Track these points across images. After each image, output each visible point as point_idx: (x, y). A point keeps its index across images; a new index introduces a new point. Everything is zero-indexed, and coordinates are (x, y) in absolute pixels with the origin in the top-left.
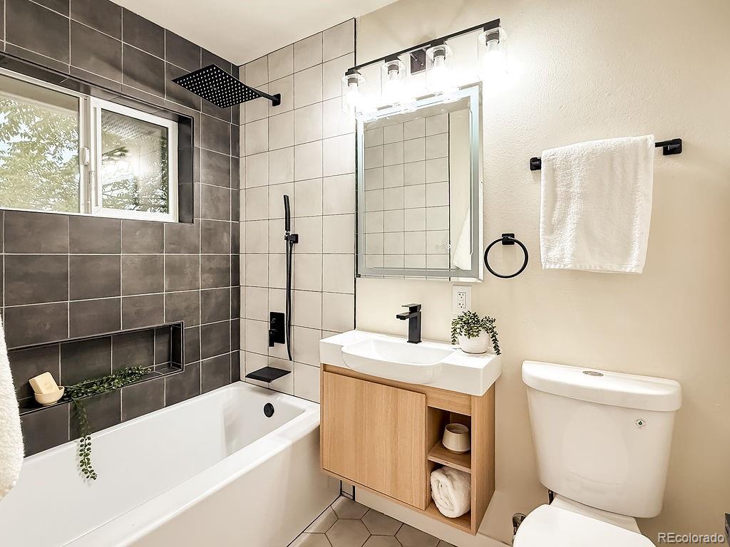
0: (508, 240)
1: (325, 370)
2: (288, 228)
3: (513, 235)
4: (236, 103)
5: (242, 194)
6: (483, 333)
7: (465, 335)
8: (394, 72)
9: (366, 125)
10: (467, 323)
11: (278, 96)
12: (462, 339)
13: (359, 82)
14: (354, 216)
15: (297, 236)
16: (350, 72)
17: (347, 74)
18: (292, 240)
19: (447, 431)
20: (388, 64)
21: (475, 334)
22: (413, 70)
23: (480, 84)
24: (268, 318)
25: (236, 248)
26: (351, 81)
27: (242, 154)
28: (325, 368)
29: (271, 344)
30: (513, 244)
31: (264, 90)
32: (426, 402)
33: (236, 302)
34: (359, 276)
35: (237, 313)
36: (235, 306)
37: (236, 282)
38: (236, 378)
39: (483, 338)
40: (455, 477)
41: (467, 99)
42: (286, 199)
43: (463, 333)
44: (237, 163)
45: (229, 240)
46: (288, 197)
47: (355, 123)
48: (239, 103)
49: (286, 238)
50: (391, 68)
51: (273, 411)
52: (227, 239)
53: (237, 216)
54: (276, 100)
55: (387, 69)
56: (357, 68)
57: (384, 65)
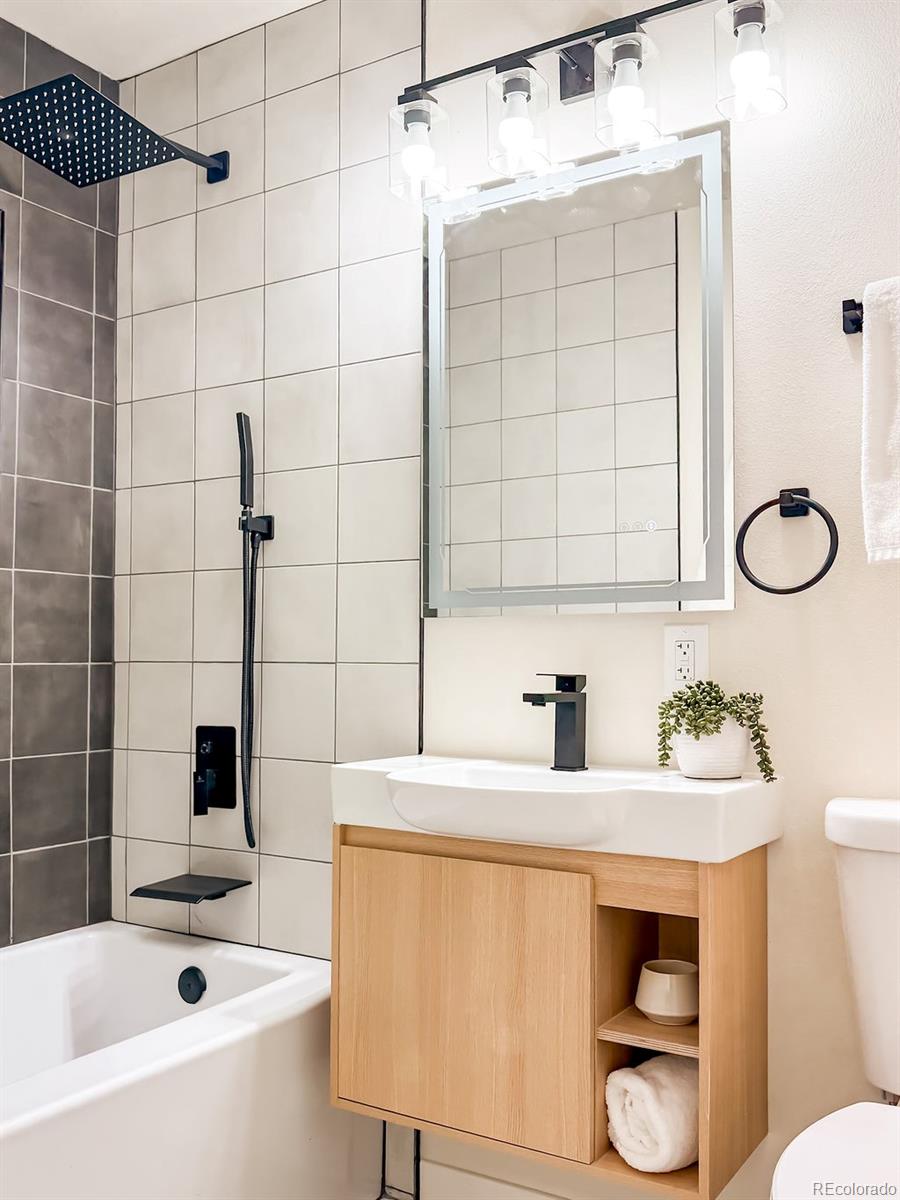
0: (794, 504)
1: (344, 842)
2: (246, 498)
3: (805, 492)
4: (109, 177)
5: (122, 415)
6: (729, 724)
7: (688, 731)
8: (519, 97)
9: (448, 230)
10: (693, 704)
11: (223, 157)
12: (681, 742)
13: (432, 121)
14: (418, 462)
15: (269, 520)
16: (410, 95)
17: (401, 100)
18: (259, 531)
19: (646, 974)
20: (504, 77)
21: (711, 726)
22: (565, 94)
23: (723, 127)
24: (190, 742)
25: (105, 560)
26: (412, 117)
27: (122, 309)
28: (345, 834)
29: (200, 809)
30: (806, 513)
31: (186, 140)
32: (594, 896)
33: (101, 703)
34: (433, 613)
35: (104, 736)
36: (101, 712)
37: (105, 651)
38: (101, 912)
39: (732, 737)
40: (664, 1082)
41: (693, 165)
42: (242, 421)
43: (682, 729)
44: (108, 332)
45: (86, 538)
46: (247, 417)
47: (421, 224)
48: (118, 175)
49: (244, 526)
50: (512, 86)
51: (203, 987)
52: (82, 535)
53: (107, 477)
54: (217, 169)
55: (501, 90)
56: (425, 87)
57: (495, 80)
